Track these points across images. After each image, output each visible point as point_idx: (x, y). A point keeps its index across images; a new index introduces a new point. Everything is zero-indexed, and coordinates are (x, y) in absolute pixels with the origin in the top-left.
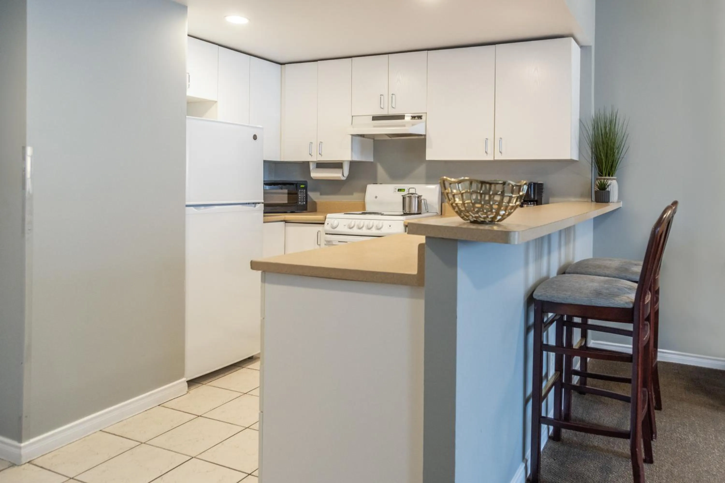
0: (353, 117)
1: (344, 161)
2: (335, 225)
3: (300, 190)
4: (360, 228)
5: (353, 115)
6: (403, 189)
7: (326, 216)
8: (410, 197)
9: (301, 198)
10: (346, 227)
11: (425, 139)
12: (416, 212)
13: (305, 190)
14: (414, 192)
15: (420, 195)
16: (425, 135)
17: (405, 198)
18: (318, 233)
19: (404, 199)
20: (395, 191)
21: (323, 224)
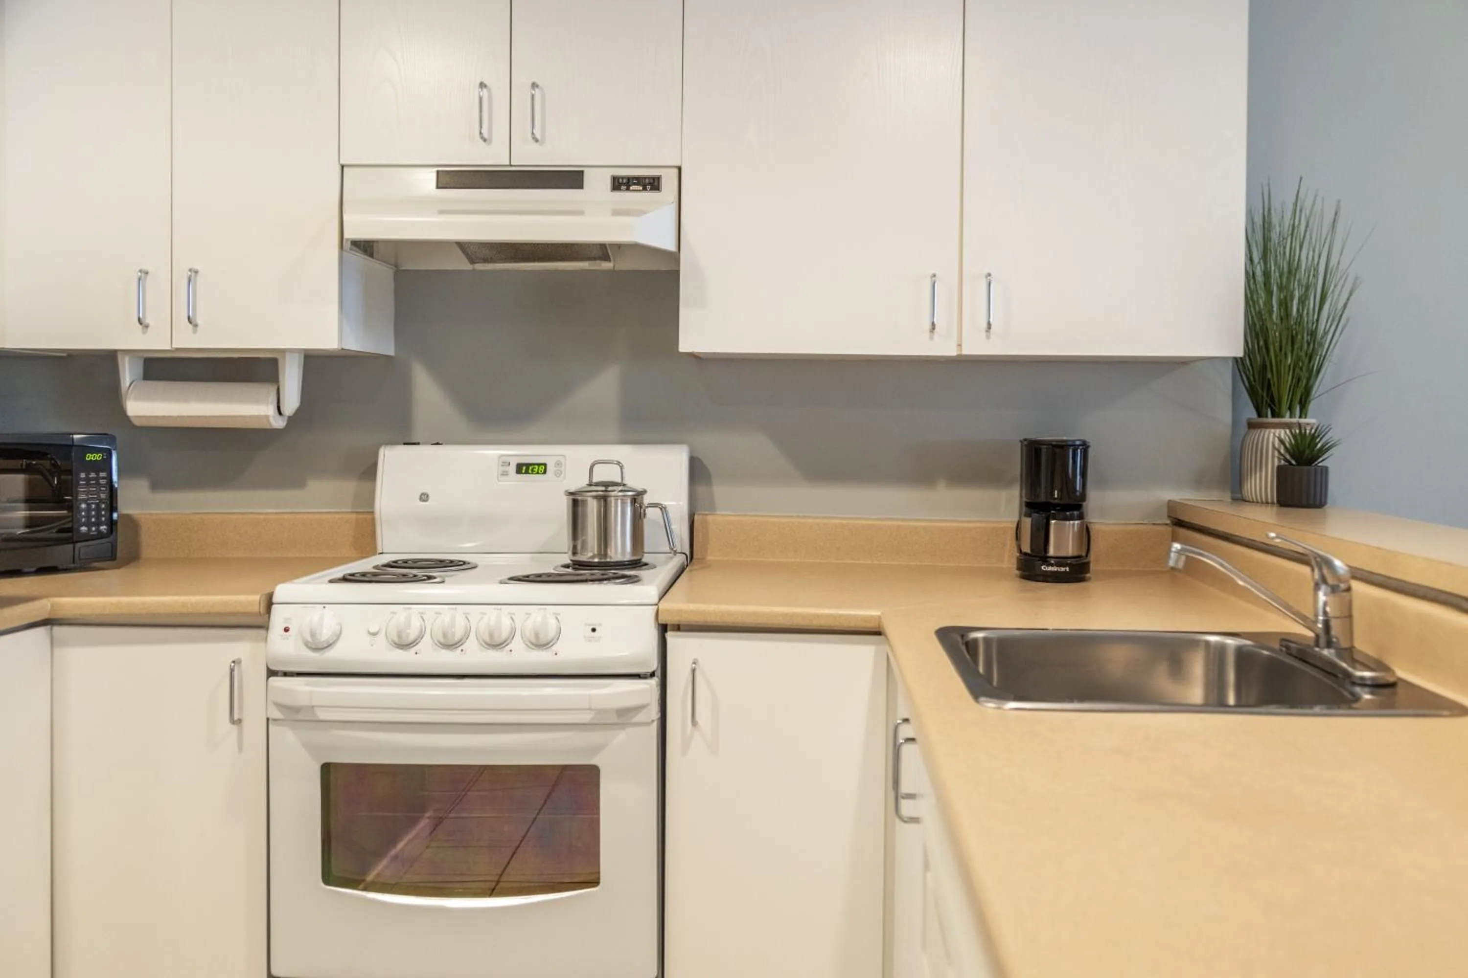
0: (345, 169)
1: (283, 351)
2: (325, 634)
3: (83, 475)
4: (450, 645)
5: (342, 162)
6: (539, 465)
7: (270, 596)
8: (604, 499)
9: (88, 510)
10: (381, 638)
11: (675, 275)
12: (628, 557)
13: (102, 474)
14: (619, 480)
15: (639, 487)
16: (674, 257)
17: (584, 502)
18: (232, 670)
19: (580, 509)
20: (505, 474)
21: (264, 626)
